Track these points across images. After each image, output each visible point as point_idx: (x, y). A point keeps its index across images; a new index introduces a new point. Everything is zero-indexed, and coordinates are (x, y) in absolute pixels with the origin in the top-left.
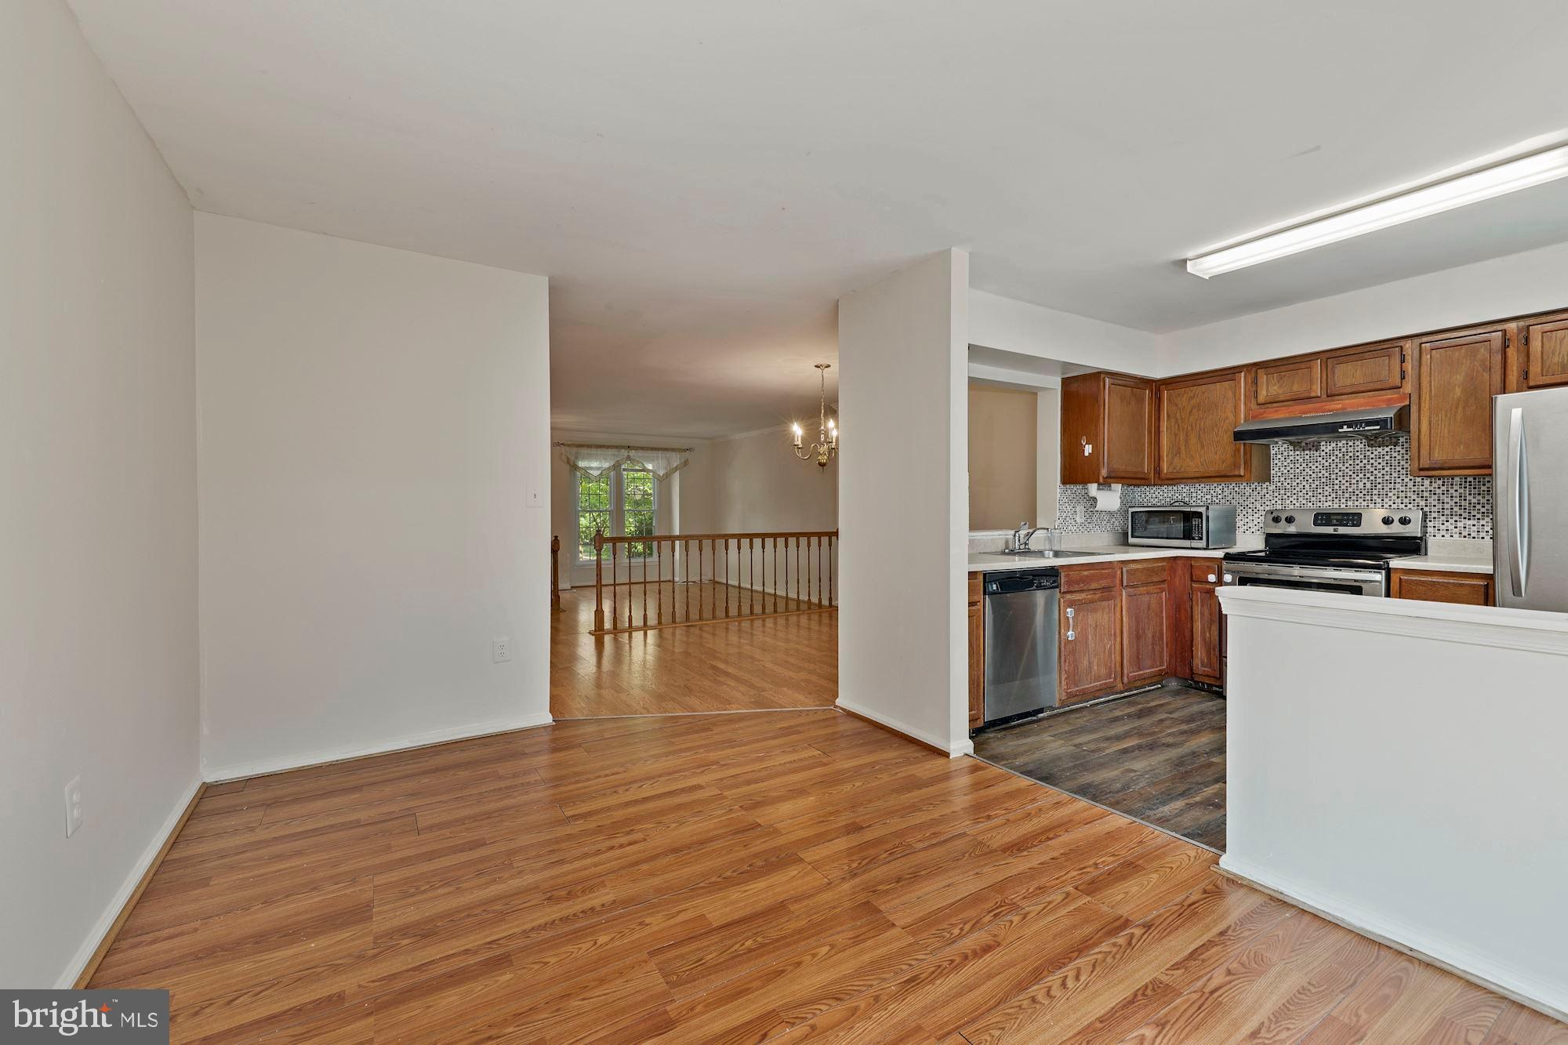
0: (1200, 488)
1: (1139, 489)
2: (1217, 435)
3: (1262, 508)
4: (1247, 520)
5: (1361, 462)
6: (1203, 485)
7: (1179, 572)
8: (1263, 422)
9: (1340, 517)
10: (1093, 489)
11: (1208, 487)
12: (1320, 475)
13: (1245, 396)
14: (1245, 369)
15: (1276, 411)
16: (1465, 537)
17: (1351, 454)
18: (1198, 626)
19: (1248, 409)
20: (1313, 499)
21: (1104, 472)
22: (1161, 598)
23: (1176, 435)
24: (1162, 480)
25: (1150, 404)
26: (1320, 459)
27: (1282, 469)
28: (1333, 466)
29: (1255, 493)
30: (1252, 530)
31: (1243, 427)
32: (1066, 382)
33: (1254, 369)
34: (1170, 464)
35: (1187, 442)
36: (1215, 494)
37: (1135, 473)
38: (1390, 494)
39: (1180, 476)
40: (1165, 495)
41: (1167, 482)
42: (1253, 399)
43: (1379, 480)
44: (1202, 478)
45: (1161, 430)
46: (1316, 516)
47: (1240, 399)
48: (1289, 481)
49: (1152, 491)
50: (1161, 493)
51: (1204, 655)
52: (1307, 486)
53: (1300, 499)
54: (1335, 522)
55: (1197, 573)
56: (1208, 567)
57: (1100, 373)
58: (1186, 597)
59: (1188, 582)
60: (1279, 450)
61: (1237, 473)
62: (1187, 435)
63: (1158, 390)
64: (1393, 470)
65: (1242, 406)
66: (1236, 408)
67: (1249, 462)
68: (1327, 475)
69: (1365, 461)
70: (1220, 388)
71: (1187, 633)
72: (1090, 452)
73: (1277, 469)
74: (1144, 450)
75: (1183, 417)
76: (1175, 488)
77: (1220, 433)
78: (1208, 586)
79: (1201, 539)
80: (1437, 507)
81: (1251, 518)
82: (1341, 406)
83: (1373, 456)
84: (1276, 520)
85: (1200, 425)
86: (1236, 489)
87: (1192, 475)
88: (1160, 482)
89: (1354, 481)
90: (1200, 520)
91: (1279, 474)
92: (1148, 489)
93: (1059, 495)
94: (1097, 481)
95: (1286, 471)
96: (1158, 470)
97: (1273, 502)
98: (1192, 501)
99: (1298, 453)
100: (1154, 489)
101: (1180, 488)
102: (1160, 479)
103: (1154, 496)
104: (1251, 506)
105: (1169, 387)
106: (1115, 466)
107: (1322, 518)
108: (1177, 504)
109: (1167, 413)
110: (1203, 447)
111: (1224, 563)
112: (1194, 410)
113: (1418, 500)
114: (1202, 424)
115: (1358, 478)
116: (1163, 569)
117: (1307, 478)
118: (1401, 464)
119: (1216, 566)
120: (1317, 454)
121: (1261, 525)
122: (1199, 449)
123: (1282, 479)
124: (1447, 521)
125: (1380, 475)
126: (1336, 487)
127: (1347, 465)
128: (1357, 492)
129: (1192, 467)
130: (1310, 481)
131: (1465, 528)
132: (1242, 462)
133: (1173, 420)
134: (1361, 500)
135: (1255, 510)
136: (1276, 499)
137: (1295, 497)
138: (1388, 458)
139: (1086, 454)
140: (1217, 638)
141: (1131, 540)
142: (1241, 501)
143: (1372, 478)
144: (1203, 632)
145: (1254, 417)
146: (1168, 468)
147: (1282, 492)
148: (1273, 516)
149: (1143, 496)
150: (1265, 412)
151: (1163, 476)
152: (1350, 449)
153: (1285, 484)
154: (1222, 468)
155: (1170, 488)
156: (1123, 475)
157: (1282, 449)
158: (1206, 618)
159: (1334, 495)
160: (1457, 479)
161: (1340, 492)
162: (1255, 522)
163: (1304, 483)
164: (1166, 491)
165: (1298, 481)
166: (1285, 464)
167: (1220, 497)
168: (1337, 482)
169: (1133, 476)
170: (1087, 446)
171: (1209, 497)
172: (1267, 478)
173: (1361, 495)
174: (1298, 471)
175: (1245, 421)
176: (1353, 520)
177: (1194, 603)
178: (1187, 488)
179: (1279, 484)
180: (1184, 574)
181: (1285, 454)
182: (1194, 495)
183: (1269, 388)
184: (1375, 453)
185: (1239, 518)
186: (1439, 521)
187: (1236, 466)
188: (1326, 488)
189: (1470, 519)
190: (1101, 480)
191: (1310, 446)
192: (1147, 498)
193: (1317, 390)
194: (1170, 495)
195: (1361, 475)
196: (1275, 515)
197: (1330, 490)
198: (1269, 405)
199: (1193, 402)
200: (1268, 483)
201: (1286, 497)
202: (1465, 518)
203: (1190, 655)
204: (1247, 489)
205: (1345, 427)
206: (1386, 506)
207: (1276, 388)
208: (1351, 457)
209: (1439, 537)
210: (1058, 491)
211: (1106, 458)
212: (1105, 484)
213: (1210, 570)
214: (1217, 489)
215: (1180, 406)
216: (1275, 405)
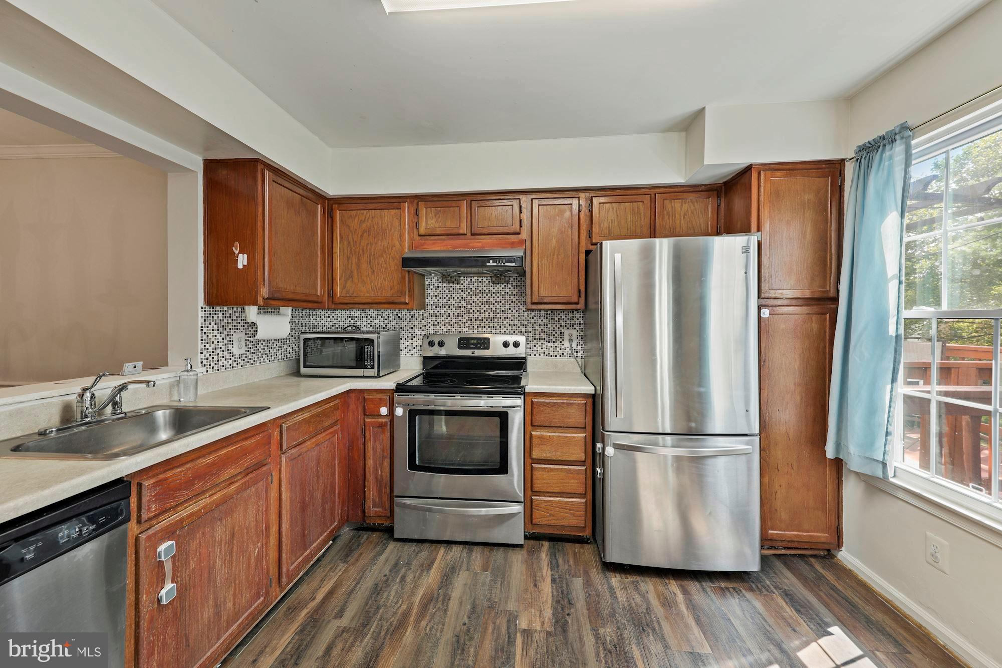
0: (369, 313)
1: (314, 313)
2: (386, 261)
3: (419, 333)
4: (408, 344)
5: (487, 295)
6: (372, 311)
7: (352, 406)
8: (423, 252)
9: (475, 342)
10: (251, 312)
11: (376, 313)
12: (460, 305)
13: (409, 226)
14: (408, 200)
15: (434, 244)
16: (547, 355)
17: (480, 289)
18: (370, 463)
19: (411, 239)
20: (456, 325)
21: (264, 292)
22: (333, 443)
23: (348, 258)
24: (336, 304)
25: (323, 222)
26: (460, 291)
27: (434, 298)
28: (469, 297)
29: (414, 319)
30: (412, 352)
31: (407, 254)
32: (211, 166)
33: (416, 201)
34: (344, 287)
35: (358, 266)
36: (382, 320)
37: (306, 295)
38: (505, 322)
39: (352, 300)
40: (339, 319)
41: (341, 306)
42: (415, 230)
43: (498, 311)
44: (373, 303)
45: (334, 251)
46: (460, 339)
47: (405, 228)
48: (438, 309)
49: (327, 315)
50: (335, 317)
51: (375, 494)
52: (451, 314)
53: (447, 325)
54: (472, 346)
55: (370, 406)
56: (380, 399)
57: (256, 161)
58: (359, 433)
59: (361, 416)
60: (433, 281)
61: (403, 300)
62: (359, 259)
63: (331, 209)
64: (506, 303)
65: (407, 235)
66: (401, 236)
67: (413, 290)
68: (465, 305)
69: (489, 295)
70: (387, 216)
71: (360, 473)
72: (245, 263)
73: (430, 298)
74: (316, 271)
75: (355, 240)
76: (348, 312)
77: (388, 260)
78: (380, 420)
79: (373, 367)
80: (532, 333)
81: (410, 341)
82: (480, 244)
83: (494, 291)
84: (431, 344)
85: (370, 249)
86: (399, 315)
87: (363, 300)
88: (333, 306)
89: (482, 311)
90: (372, 348)
91: (432, 303)
92: (323, 313)
93: (201, 321)
94: (255, 303)
95: (436, 301)
96: (331, 294)
97: (427, 327)
98: (362, 326)
99: (445, 285)
100: (329, 312)
101: (352, 313)
102: (333, 303)
103: (329, 319)
104: (410, 330)
105: (343, 207)
106: (281, 285)
107: (464, 343)
108: (350, 328)
109: (340, 234)
110: (373, 272)
111: (396, 395)
112: (365, 234)
113: (521, 327)
114: (373, 249)
115: (485, 309)
116: (335, 408)
117: (451, 307)
118: (511, 298)
119: (388, 398)
120: (458, 287)
121: (419, 348)
122: (370, 274)
123: (434, 307)
124: (537, 344)
125: (498, 307)
126: (471, 315)
127: (478, 297)
128: (485, 320)
129: (364, 292)
130: (454, 309)
131: (547, 348)
132: (407, 289)
133: (346, 243)
134: (487, 327)
135: (414, 335)
136: (430, 325)
137: (443, 323)
138: (503, 293)
139: (240, 266)
140: (388, 475)
141: (303, 370)
142: (403, 326)
143: (494, 309)
144: (376, 470)
145: (416, 247)
146: (341, 292)
147: (434, 318)
148: (428, 340)
149: (318, 319)
150: (424, 243)
151: (336, 300)
152: (480, 284)
153: (436, 312)
154: (390, 294)
155: (343, 312)
156: (291, 296)
157: (434, 280)
158: (378, 454)
159: (469, 322)
160: (543, 312)
161: (473, 320)
162: (414, 345)
163: (449, 312)
164: (339, 315)
165: (445, 309)
166: (436, 294)
167: (386, 322)
168: (471, 311)
169: (304, 298)
170: (241, 255)
171: (377, 321)
172: (423, 306)
173: (487, 322)
174: (445, 300)
175: (409, 249)
176: (484, 344)
177: (367, 438)
178: (359, 312)
179: (432, 312)
180: (357, 408)
181: (436, 285)
182: (365, 319)
183: (429, 221)
184: (496, 288)
185: (402, 341)
186: (533, 344)
187: (401, 293)
188: (465, 316)
189: (549, 342)
190: (261, 301)
191: (453, 280)
192: (322, 322)
193: (464, 229)
194: (343, 319)
195: (487, 306)
196: (430, 339)
197: (467, 318)
198: (428, 237)
199: (364, 225)
200: (423, 311)
201: (436, 323)
202: (547, 341)
203: (362, 496)
204: (408, 315)
205: (491, 261)
206: (503, 332)
207: (433, 221)
208: (480, 291)
209: (533, 356)
210: (200, 314)
211: (266, 273)
212: (270, 306)
213: (381, 403)
214: (384, 315)
215: (352, 229)
216: (432, 238)
